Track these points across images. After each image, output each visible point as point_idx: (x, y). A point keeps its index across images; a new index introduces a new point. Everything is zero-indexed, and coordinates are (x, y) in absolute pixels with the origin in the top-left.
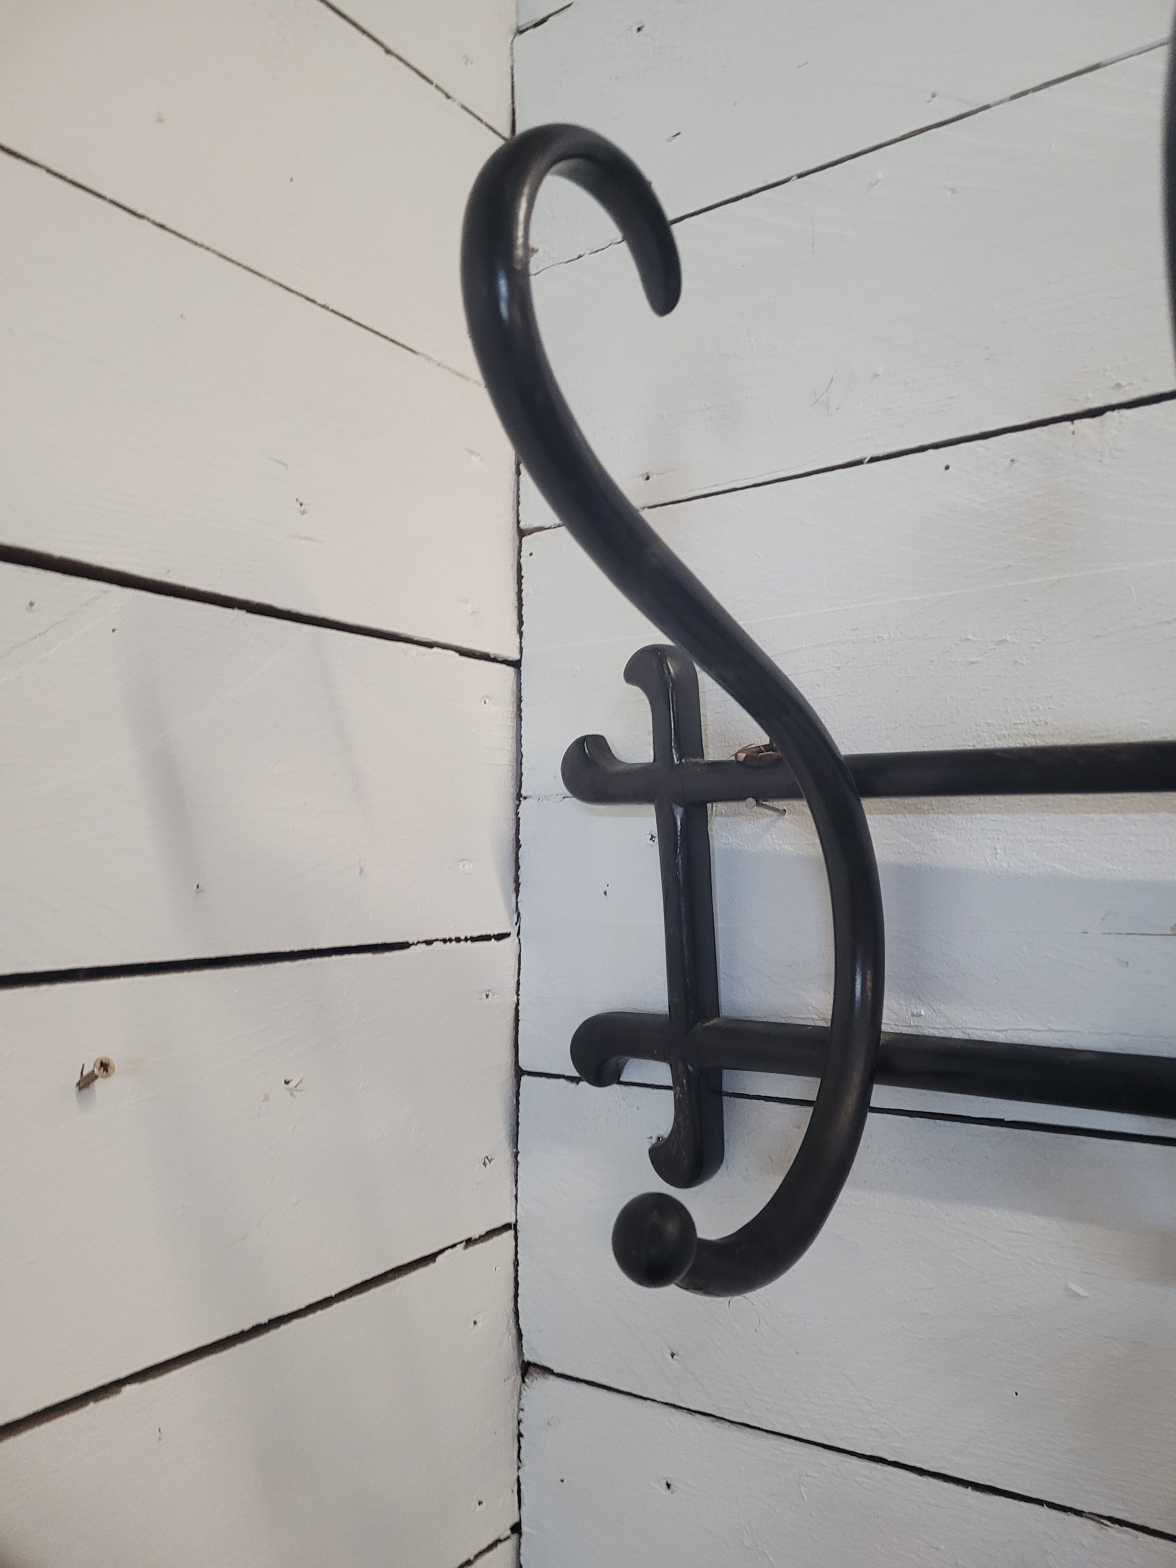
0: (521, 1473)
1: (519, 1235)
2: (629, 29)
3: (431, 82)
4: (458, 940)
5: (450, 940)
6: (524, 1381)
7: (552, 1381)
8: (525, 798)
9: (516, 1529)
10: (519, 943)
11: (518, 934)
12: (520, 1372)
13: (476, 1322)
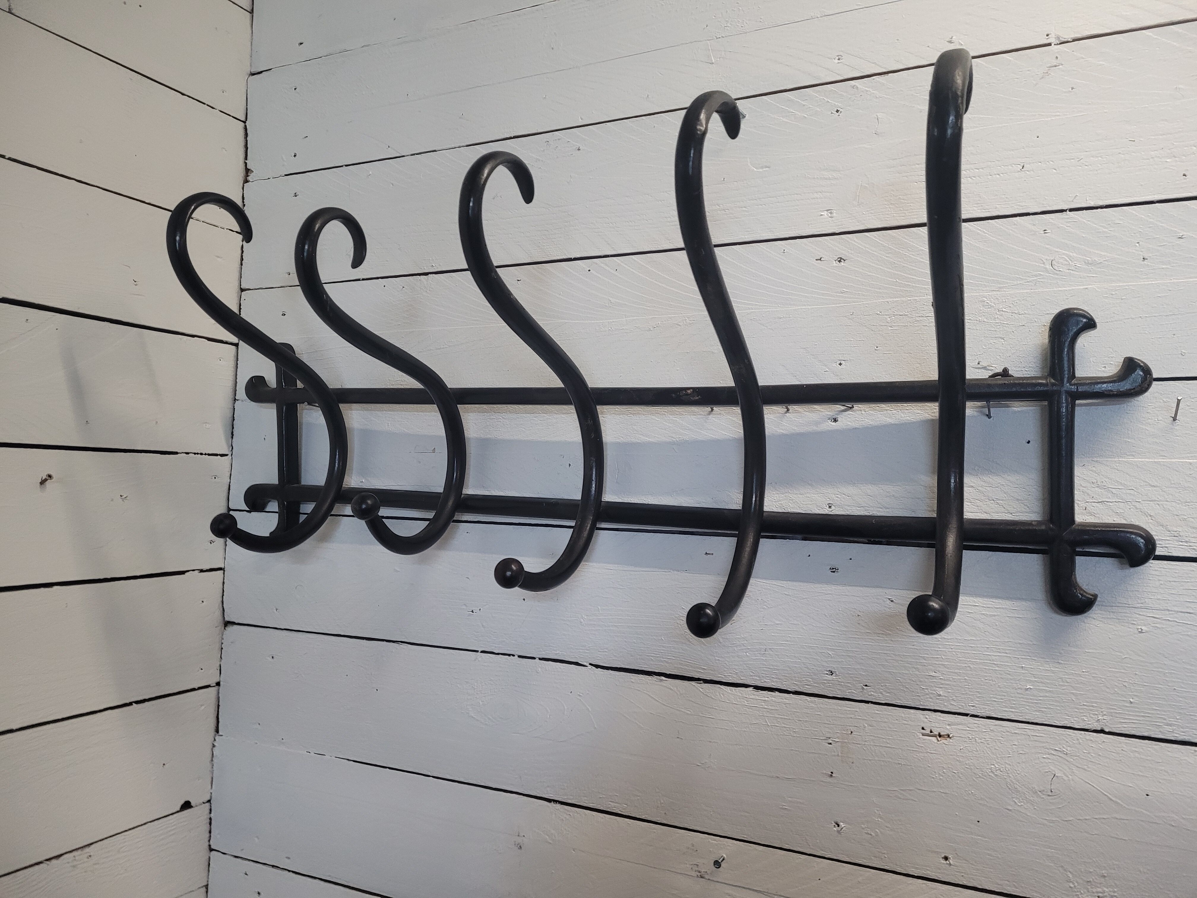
1: (225, 572)
4: (201, 454)
5: (198, 454)
6: (225, 629)
7: (235, 627)
8: (237, 400)
9: (218, 684)
10: (232, 458)
11: (232, 455)
12: (223, 625)
13: (203, 602)
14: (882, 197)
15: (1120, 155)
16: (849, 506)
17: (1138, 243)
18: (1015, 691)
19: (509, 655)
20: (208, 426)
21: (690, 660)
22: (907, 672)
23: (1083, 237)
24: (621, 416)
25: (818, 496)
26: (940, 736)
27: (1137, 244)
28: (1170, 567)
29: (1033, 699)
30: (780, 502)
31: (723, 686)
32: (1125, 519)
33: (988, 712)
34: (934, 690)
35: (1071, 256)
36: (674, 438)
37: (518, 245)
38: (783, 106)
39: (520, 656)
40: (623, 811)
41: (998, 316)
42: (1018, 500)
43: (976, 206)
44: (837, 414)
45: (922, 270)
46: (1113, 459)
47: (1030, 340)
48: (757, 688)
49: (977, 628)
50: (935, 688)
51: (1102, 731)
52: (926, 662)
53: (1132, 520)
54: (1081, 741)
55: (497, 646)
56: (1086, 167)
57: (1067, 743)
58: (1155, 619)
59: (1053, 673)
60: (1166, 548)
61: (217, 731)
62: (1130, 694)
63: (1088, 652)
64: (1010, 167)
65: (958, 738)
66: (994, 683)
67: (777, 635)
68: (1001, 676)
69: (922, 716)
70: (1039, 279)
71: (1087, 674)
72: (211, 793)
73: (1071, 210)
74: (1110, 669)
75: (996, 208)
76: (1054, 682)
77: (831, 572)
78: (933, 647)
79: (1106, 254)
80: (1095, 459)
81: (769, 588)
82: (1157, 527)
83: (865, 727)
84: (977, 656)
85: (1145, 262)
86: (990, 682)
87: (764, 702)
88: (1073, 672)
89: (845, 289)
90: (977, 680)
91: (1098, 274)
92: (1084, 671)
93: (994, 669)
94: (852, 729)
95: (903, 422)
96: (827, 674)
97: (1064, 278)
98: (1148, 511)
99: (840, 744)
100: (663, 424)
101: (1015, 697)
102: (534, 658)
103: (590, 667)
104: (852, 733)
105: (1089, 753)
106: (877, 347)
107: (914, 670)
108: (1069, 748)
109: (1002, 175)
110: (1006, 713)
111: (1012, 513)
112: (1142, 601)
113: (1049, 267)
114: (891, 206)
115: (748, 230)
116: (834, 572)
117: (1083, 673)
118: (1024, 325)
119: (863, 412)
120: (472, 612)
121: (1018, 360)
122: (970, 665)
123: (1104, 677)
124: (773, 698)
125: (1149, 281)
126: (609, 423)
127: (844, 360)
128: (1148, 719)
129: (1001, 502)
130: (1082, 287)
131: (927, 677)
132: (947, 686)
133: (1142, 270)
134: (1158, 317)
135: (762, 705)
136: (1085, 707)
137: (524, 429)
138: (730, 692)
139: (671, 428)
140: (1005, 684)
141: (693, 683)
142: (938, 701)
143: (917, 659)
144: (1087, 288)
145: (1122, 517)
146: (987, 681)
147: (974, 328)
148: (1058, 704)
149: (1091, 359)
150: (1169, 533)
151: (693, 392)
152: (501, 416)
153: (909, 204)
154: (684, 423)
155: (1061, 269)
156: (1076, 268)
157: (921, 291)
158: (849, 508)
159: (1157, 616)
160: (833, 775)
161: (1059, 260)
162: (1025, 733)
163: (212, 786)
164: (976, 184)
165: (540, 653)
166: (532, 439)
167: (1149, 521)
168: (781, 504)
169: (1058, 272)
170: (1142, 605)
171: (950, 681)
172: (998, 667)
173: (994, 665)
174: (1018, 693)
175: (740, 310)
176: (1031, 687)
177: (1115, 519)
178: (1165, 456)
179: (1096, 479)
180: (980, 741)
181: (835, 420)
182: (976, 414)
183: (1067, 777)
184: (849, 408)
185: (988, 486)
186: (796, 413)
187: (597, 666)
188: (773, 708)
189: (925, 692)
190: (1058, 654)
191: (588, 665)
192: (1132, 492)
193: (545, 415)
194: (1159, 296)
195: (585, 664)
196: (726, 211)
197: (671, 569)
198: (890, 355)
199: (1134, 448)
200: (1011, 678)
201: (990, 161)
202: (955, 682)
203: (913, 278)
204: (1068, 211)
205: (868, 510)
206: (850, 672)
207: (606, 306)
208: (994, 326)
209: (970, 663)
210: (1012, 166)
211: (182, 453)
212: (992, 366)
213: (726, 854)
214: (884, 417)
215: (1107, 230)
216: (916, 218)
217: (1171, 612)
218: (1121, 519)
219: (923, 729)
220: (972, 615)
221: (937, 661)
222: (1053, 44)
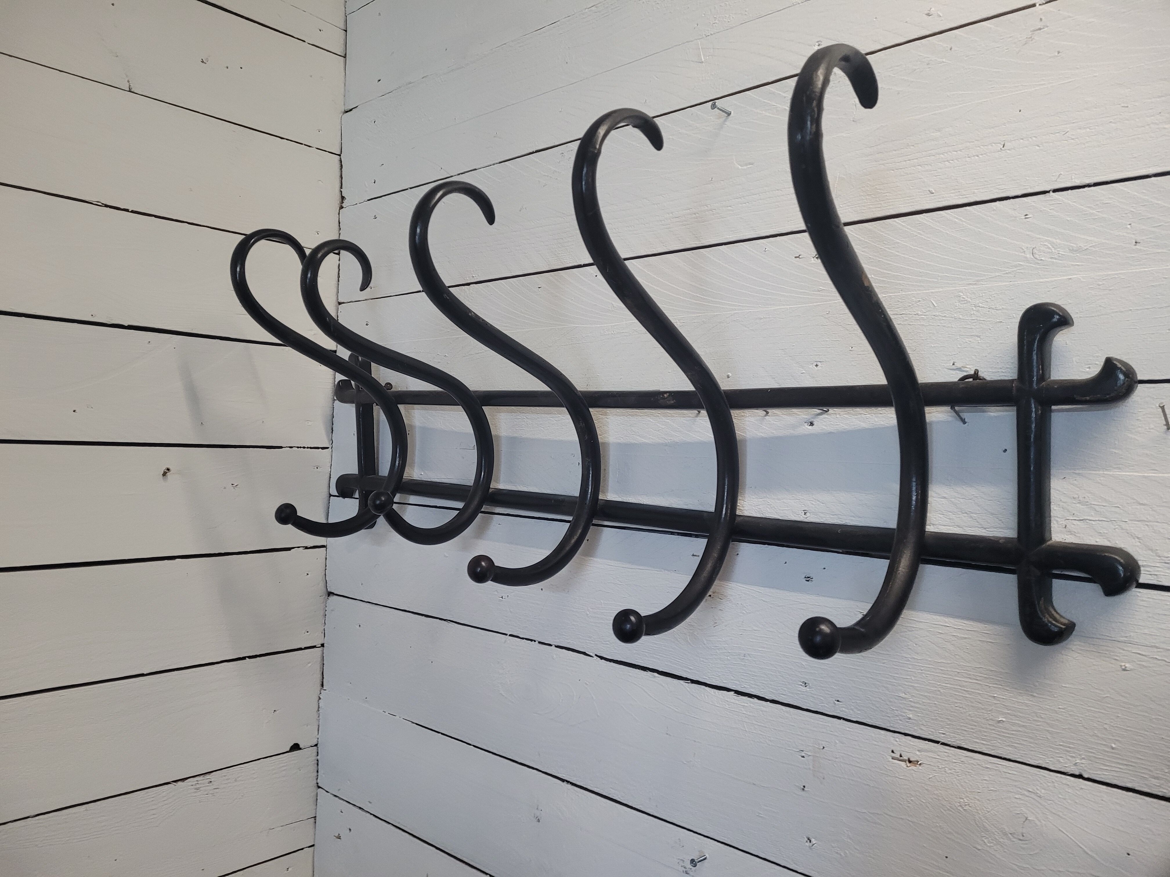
0: (325, 627)
1: (327, 549)
2: (372, 121)
3: (302, 144)
4: (304, 448)
5: (301, 447)
7: (335, 597)
8: (335, 400)
9: (323, 645)
10: (332, 451)
11: (332, 448)
12: (327, 594)
13: (308, 574)
14: (860, 188)
15: (1111, 124)
16: (822, 513)
17: (1130, 224)
18: (986, 722)
19: (531, 640)
20: (310, 423)
21: (679, 659)
22: (877, 690)
23: (1068, 221)
24: (622, 417)
25: (794, 502)
26: (910, 762)
27: (1129, 226)
28: (1160, 598)
29: (1006, 733)
30: (759, 507)
31: (707, 687)
32: (1109, 541)
33: (958, 742)
34: (904, 713)
35: (1054, 243)
36: (666, 440)
37: (539, 254)
38: (766, 99)
39: (540, 642)
40: (621, 798)
41: (974, 312)
42: (992, 514)
43: (953, 191)
44: (813, 418)
45: (898, 265)
46: (1098, 472)
47: (1007, 338)
48: (738, 693)
49: (947, 650)
50: (904, 710)
51: (1080, 776)
52: (896, 681)
53: (1117, 542)
54: (1056, 785)
55: (521, 630)
56: (1072, 141)
57: (1042, 785)
58: (1141, 657)
59: (1027, 706)
60: (1155, 576)
61: (322, 685)
62: (1111, 737)
63: (1064, 687)
64: (990, 147)
65: (928, 766)
66: (965, 710)
67: (755, 641)
68: (972, 704)
69: (892, 739)
70: (1019, 270)
71: (1063, 711)
72: (318, 739)
73: (1055, 191)
74: (1089, 708)
75: (974, 193)
76: (1028, 716)
77: (807, 580)
78: (903, 667)
79: (1092, 238)
80: (1077, 472)
81: (748, 593)
82: (1145, 551)
83: (836, 743)
84: (947, 681)
85: (1137, 247)
86: (960, 709)
87: (743, 708)
88: (1048, 707)
89: (822, 287)
90: (946, 705)
91: (1084, 262)
92: (1060, 707)
93: (964, 695)
94: (824, 744)
95: (877, 427)
96: (801, 685)
97: (1046, 268)
98: (1136, 533)
99: (811, 758)
100: (657, 425)
101: (987, 728)
102: (550, 645)
103: (595, 657)
104: (824, 748)
105: (1065, 799)
106: (852, 348)
107: (884, 689)
108: (1043, 791)
109: (980, 156)
110: (977, 744)
111: (985, 528)
112: (1128, 635)
113: (1029, 256)
114: (868, 197)
115: (732, 229)
116: (808, 581)
117: (1059, 710)
118: (1001, 322)
119: (838, 416)
120: (502, 597)
121: (995, 361)
122: (940, 689)
123: (1082, 716)
124: (752, 705)
125: (1141, 268)
126: (611, 424)
127: (820, 362)
128: (1131, 768)
129: (975, 515)
130: (1065, 278)
131: (897, 698)
132: (916, 709)
133: (1133, 255)
134: (1151, 309)
135: (741, 710)
136: (1061, 747)
137: (543, 429)
138: (713, 694)
139: (663, 430)
140: (976, 713)
141: (682, 682)
142: (907, 724)
143: (887, 678)
144: (1070, 279)
145: (1105, 537)
146: (957, 708)
147: (950, 325)
148: (1032, 741)
149: (1074, 359)
150: (1159, 558)
151: (669, 396)
152: (525, 416)
153: (885, 194)
154: (675, 425)
155: (1043, 258)
156: (1059, 256)
157: (897, 287)
158: (822, 515)
159: (1144, 653)
160: (805, 789)
161: (1041, 248)
162: (997, 768)
163: (318, 732)
164: (954, 168)
165: (556, 641)
166: (550, 438)
167: (1136, 544)
168: (760, 509)
169: (1039, 262)
170: (1125, 639)
171: (920, 704)
172: (968, 694)
173: (964, 692)
174: (990, 725)
175: (725, 312)
176: (1004, 720)
177: (1098, 540)
178: (1156, 470)
179: (1077, 494)
180: (950, 771)
181: (812, 424)
182: (950, 419)
183: (1040, 821)
184: (825, 412)
185: (961, 497)
186: (775, 416)
187: (602, 658)
188: (751, 714)
189: (896, 713)
190: (1032, 686)
191: (593, 655)
192: (1117, 510)
193: (559, 415)
194: (1152, 286)
195: (591, 654)
196: (714, 211)
197: (662, 569)
198: (864, 355)
199: (1121, 459)
200: (983, 707)
201: (969, 142)
202: (924, 705)
203: (888, 274)
204: (1051, 192)
205: (841, 518)
206: (822, 685)
207: (610, 310)
208: (970, 323)
209: (940, 687)
210: (992, 146)
211: (287, 447)
212: (966, 367)
213: (709, 854)
214: (858, 422)
215: (1094, 211)
216: (892, 209)
217: (1159, 650)
218: (1105, 540)
219: (893, 752)
220: (941, 636)
221: (906, 682)
222: (1037, 5)
